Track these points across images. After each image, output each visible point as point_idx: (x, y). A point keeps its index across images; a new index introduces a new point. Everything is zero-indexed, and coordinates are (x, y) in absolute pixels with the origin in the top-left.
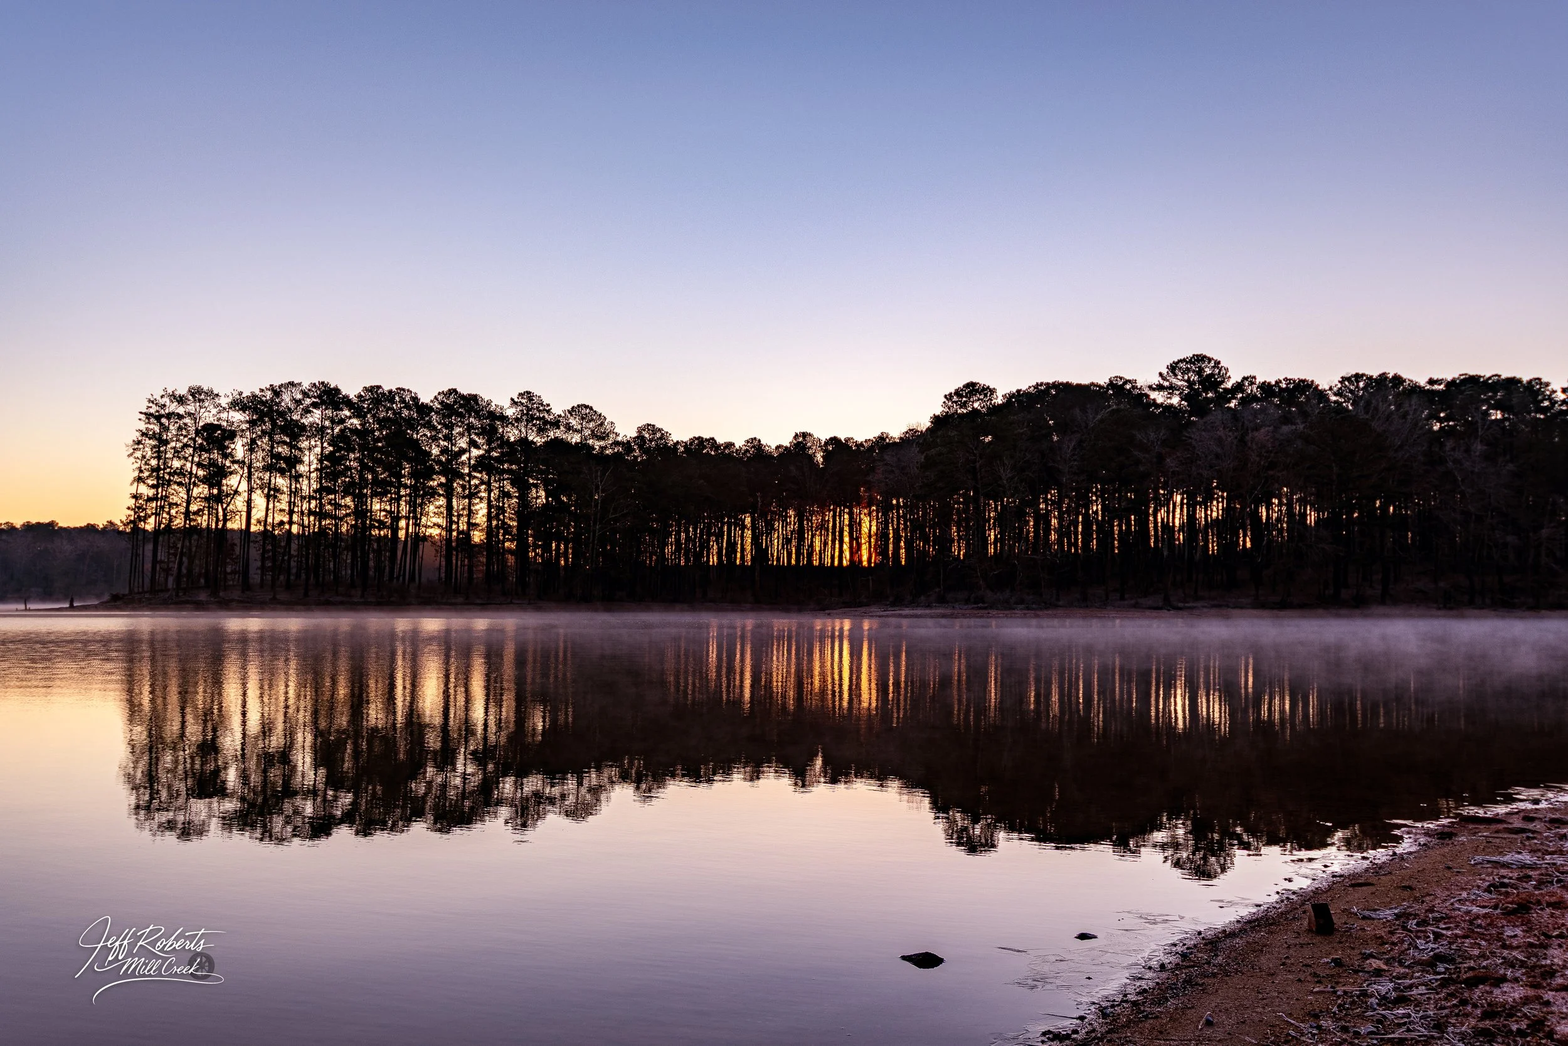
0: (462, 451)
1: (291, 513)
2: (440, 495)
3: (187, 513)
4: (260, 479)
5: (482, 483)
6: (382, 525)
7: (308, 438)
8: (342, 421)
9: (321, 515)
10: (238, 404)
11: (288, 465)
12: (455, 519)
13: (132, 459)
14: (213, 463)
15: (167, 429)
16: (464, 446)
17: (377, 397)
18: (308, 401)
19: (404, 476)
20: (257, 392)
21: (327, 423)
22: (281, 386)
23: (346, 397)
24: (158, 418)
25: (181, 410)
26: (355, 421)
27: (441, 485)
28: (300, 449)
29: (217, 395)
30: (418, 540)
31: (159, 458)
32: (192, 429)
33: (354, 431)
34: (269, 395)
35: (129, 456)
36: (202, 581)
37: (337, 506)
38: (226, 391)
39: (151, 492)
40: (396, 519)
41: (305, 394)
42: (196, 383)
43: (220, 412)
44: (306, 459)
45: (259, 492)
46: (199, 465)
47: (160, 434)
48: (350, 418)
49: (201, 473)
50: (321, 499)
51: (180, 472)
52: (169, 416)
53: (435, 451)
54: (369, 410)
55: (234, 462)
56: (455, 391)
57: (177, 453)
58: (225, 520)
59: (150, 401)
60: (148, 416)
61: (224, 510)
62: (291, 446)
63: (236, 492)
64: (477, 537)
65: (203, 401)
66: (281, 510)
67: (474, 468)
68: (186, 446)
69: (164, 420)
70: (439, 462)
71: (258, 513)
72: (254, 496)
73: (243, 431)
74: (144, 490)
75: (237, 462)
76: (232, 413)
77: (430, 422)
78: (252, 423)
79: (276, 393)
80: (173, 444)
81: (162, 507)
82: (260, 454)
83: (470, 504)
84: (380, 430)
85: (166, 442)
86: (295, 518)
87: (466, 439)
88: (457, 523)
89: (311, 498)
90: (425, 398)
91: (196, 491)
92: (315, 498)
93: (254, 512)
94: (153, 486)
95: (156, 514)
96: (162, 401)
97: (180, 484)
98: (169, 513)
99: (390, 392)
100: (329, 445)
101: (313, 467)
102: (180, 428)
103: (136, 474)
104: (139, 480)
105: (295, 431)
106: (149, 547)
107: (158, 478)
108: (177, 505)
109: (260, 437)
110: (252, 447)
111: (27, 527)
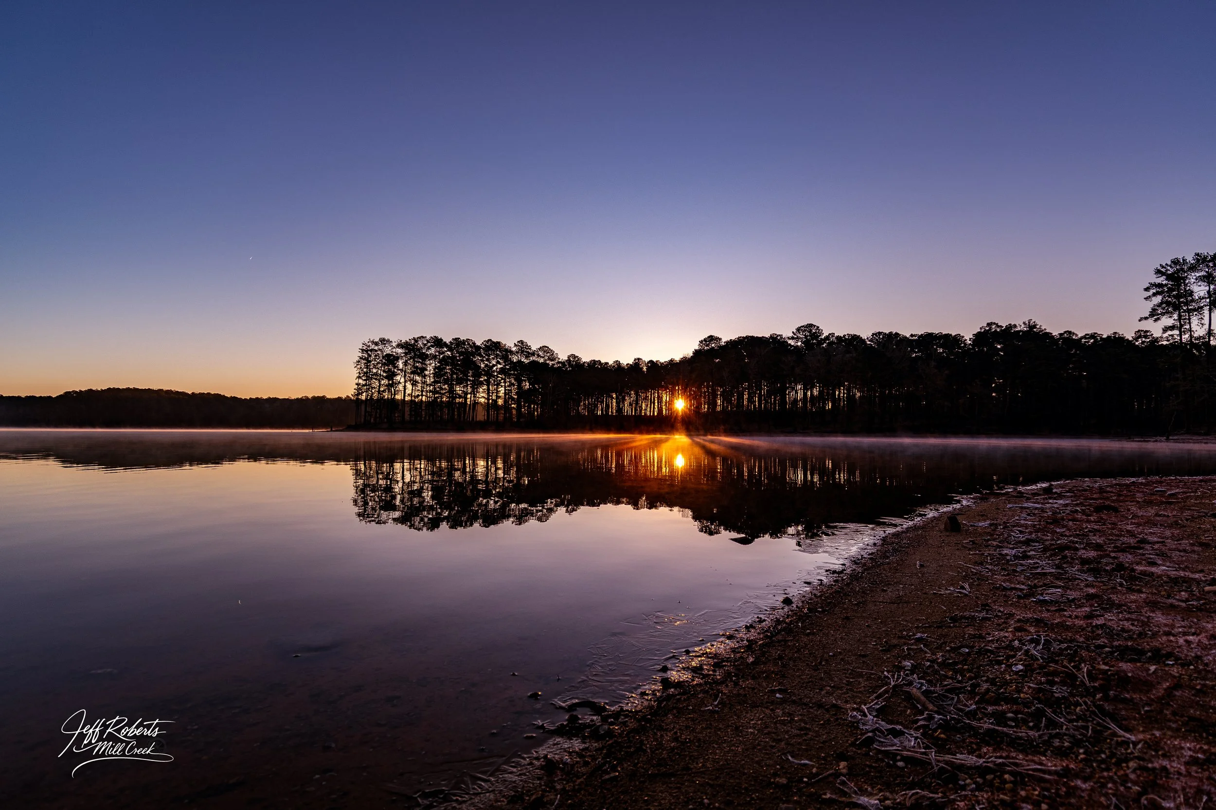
0: (494, 366)
1: (422, 391)
2: (484, 384)
3: (379, 391)
4: (409, 377)
5: (502, 379)
6: (460, 397)
7: (429, 360)
8: (443, 353)
9: (434, 392)
10: (399, 345)
11: (421, 372)
12: (491, 394)
13: (356, 369)
14: (390, 370)
15: (370, 356)
16: (495, 363)
17: (458, 342)
18: (429, 344)
19: (469, 376)
20: (408, 340)
21: (437, 354)
22: (418, 338)
23: (445, 342)
24: (367, 351)
25: (376, 348)
26: (449, 353)
27: (485, 380)
28: (426, 364)
29: (391, 342)
30: (475, 404)
31: (367, 368)
32: (381, 356)
33: (448, 357)
34: (413, 342)
35: (355, 367)
36: (386, 420)
37: (441, 389)
38: (395, 339)
39: (364, 383)
40: (466, 394)
41: (428, 341)
42: (383, 337)
43: (392, 349)
44: (428, 369)
45: (409, 382)
46: (384, 371)
47: (368, 358)
48: (447, 351)
49: (385, 374)
50: (434, 385)
51: (376, 374)
52: (371, 350)
53: (483, 366)
54: (455, 348)
55: (398, 370)
56: (491, 340)
57: (375, 367)
58: (395, 394)
59: (363, 344)
60: (363, 350)
61: (394, 390)
62: (422, 363)
63: (399, 382)
64: (500, 402)
65: (385, 344)
66: (418, 390)
67: (499, 373)
68: (378, 363)
69: (369, 352)
70: (484, 370)
72: (407, 384)
73: (402, 357)
74: (361, 381)
75: (400, 370)
76: (397, 349)
77: (480, 353)
78: (406, 354)
79: (416, 340)
80: (373, 362)
81: (369, 389)
82: (409, 367)
83: (497, 388)
84: (459, 356)
85: (370, 362)
86: (424, 394)
87: (495, 360)
88: (492, 396)
89: (430, 385)
90: (478, 343)
91: (382, 382)
92: (432, 385)
93: (407, 390)
94: (365, 380)
95: (366, 392)
96: (368, 344)
97: (376, 379)
98: (371, 391)
99: (464, 340)
100: (438, 363)
101: (431, 372)
102: (376, 356)
103: (358, 375)
104: (359, 377)
105: (424, 357)
106: (363, 407)
107: (367, 376)
108: (374, 388)
109: (409, 359)
110: (406, 364)
111: (314, 398)
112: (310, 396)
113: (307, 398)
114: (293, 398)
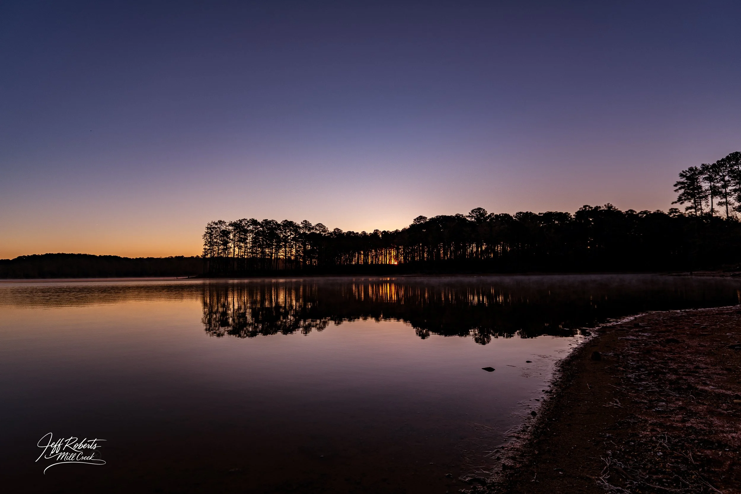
0: (289, 236)
1: (245, 252)
2: (283, 247)
3: (218, 253)
4: (237, 244)
5: (294, 244)
6: (268, 255)
7: (249, 233)
8: (258, 229)
9: (252, 253)
10: (231, 225)
11: (244, 240)
12: (287, 253)
14: (225, 240)
15: (212, 231)
16: (289, 234)
17: (266, 222)
18: (249, 224)
19: (274, 243)
20: (236, 221)
21: (254, 229)
22: (242, 220)
23: (259, 222)
24: (210, 229)
25: (216, 226)
26: (261, 229)
27: (283, 245)
28: (247, 236)
29: (226, 222)
30: (278, 259)
31: (211, 239)
32: (219, 231)
33: (261, 231)
34: (239, 222)
35: (203, 238)
36: (222, 270)
37: (257, 251)
38: (228, 221)
39: (209, 248)
40: (272, 253)
41: (248, 222)
42: (220, 219)
43: (226, 227)
44: (249, 238)
45: (237, 247)
46: (221, 240)
47: (211, 233)
49: (221, 243)
50: (253, 249)
51: (216, 242)
52: (213, 228)
53: (282, 236)
54: (265, 226)
56: (287, 220)
57: (215, 238)
58: (228, 255)
59: (208, 224)
60: (208, 228)
61: (228, 252)
62: (245, 235)
63: (231, 247)
64: (293, 258)
65: (222, 224)
66: (242, 252)
67: (291, 240)
68: (217, 236)
70: (283, 239)
72: (235, 248)
73: (232, 231)
74: (207, 247)
75: (231, 240)
76: (229, 227)
77: (280, 228)
78: (235, 230)
79: (241, 221)
80: (214, 235)
81: (212, 252)
82: (237, 238)
83: (291, 250)
84: (267, 231)
85: (213, 235)
86: (246, 254)
87: (290, 233)
90: (279, 222)
91: (220, 247)
92: (251, 249)
93: (235, 252)
94: (209, 246)
95: (210, 253)
96: (211, 224)
97: (216, 246)
98: (213, 253)
99: (270, 221)
100: (254, 235)
101: (251, 240)
102: (216, 231)
103: (205, 243)
104: (206, 245)
105: (246, 231)
106: (208, 262)
107: (210, 244)
108: (216, 251)
109: (236, 233)
110: (234, 236)
111: (176, 257)
112: (174, 256)
113: (172, 257)
114: (163, 257)
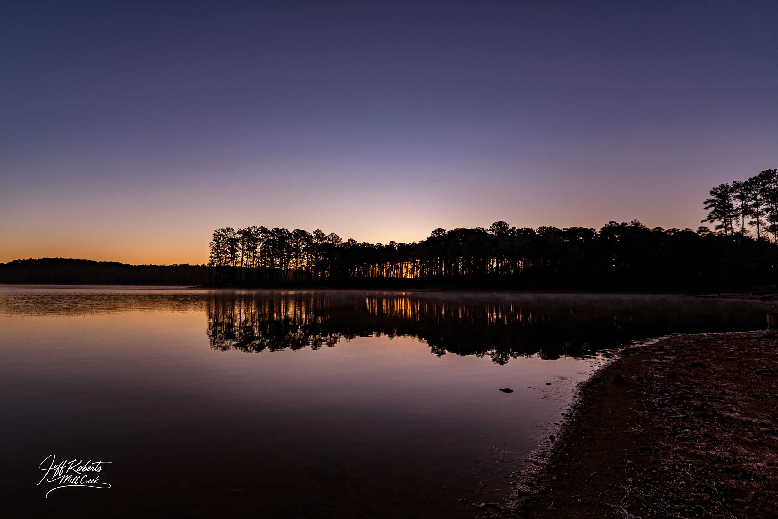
0: (300, 246)
1: (253, 262)
2: (294, 258)
3: (225, 262)
4: (245, 252)
5: (305, 254)
6: (278, 265)
7: (258, 242)
8: (268, 237)
9: (261, 262)
10: (239, 232)
11: (253, 249)
12: (298, 264)
13: (210, 247)
14: (232, 248)
15: (219, 239)
16: (301, 244)
17: (277, 230)
18: (259, 232)
19: (284, 252)
20: (245, 229)
21: (264, 238)
22: (251, 228)
23: (269, 231)
25: (224, 234)
26: (271, 237)
27: (294, 255)
28: (256, 245)
29: (234, 230)
30: (288, 270)
31: (218, 247)
32: (227, 239)
33: (271, 240)
34: (248, 230)
35: (210, 246)
36: (229, 280)
37: (266, 260)
38: (236, 229)
39: (215, 256)
40: (282, 264)
41: (258, 230)
42: (228, 227)
43: (234, 234)
44: (258, 247)
45: (245, 256)
46: (229, 249)
47: (218, 240)
48: (270, 236)
49: (229, 251)
50: (262, 258)
51: (223, 251)
52: (221, 235)
53: (293, 246)
54: (275, 234)
55: (238, 248)
56: (298, 229)
57: (223, 246)
58: (236, 264)
59: (215, 231)
60: (215, 235)
61: (235, 261)
62: (254, 244)
63: (239, 256)
64: (304, 269)
65: (230, 231)
66: (251, 261)
67: (303, 250)
68: (225, 244)
69: (219, 237)
70: (294, 249)
71: (244, 262)
72: (243, 257)
73: (241, 240)
74: (213, 255)
75: (239, 248)
76: (238, 235)
77: (292, 237)
78: (243, 238)
80: (222, 243)
81: (218, 260)
82: (245, 246)
83: (302, 260)
84: (278, 240)
85: (220, 243)
87: (301, 242)
89: (259, 258)
90: (290, 231)
91: (228, 256)
94: (216, 255)
95: (217, 262)
96: (219, 231)
97: (223, 254)
98: (220, 262)
99: (281, 229)
100: (264, 244)
101: (260, 249)
102: (224, 239)
103: (211, 251)
104: (212, 253)
105: (255, 240)
106: (215, 272)
107: (217, 252)
108: (223, 260)
109: (245, 241)
110: (243, 244)
111: (181, 265)
112: (178, 264)
113: (176, 265)
114: (167, 265)
